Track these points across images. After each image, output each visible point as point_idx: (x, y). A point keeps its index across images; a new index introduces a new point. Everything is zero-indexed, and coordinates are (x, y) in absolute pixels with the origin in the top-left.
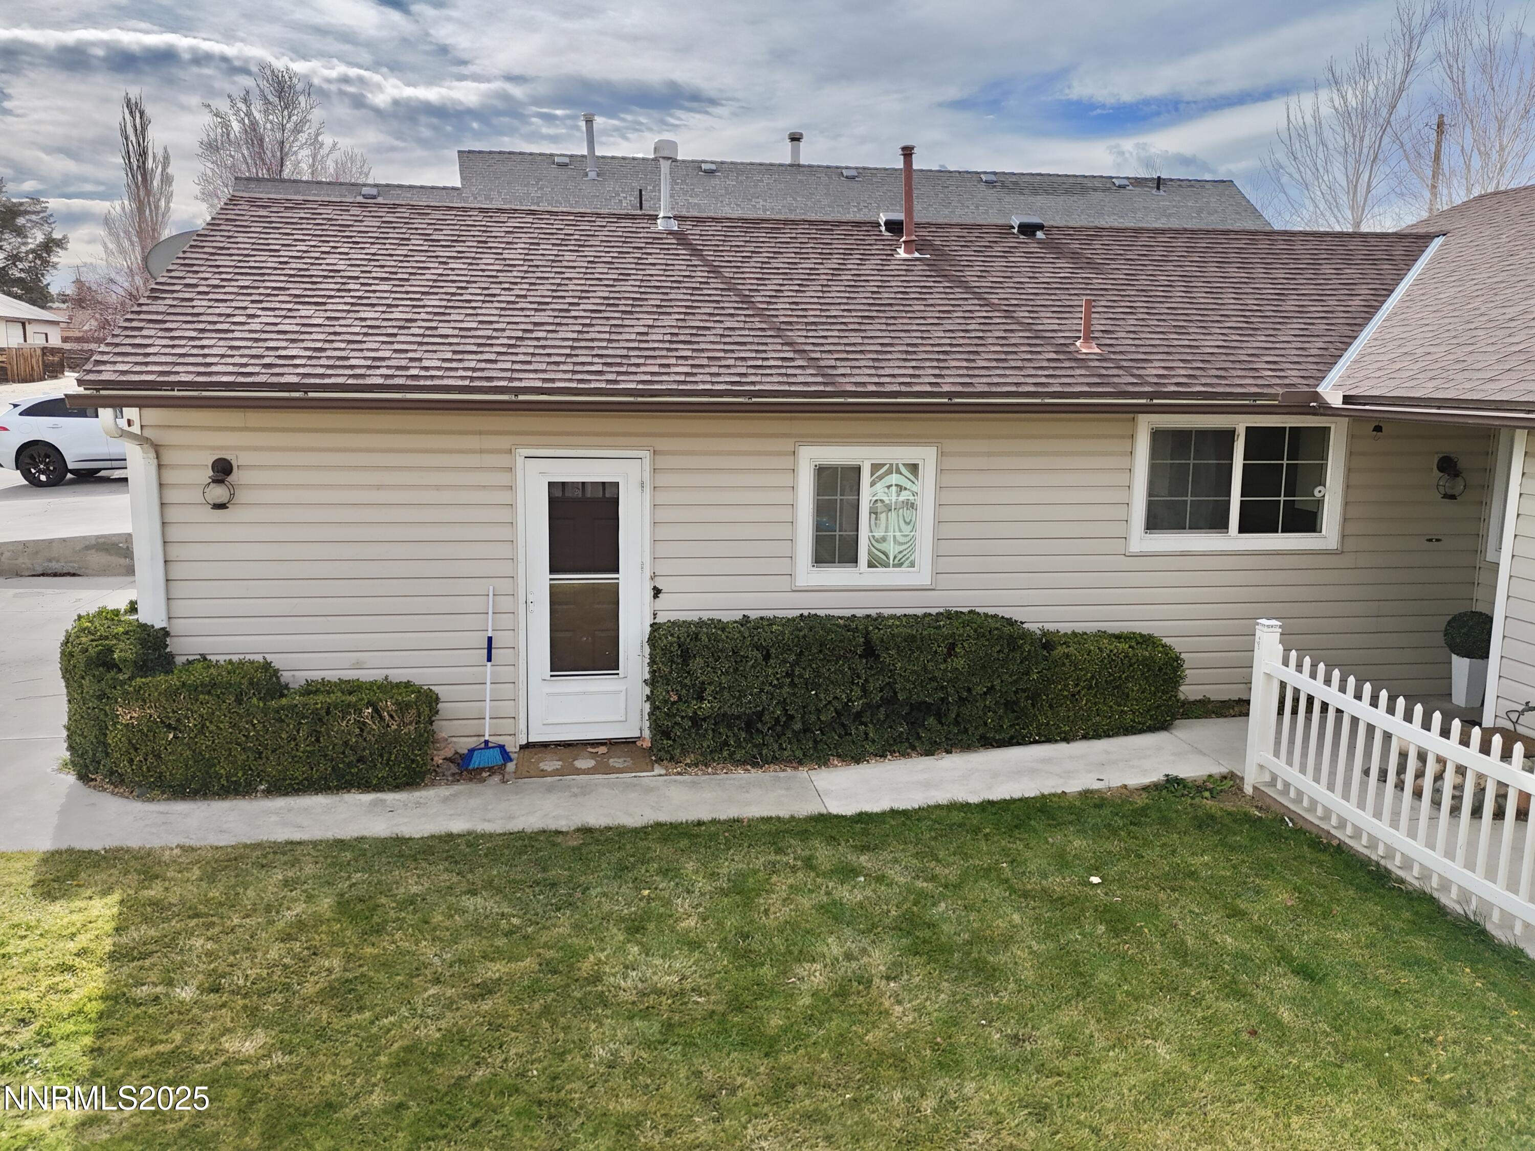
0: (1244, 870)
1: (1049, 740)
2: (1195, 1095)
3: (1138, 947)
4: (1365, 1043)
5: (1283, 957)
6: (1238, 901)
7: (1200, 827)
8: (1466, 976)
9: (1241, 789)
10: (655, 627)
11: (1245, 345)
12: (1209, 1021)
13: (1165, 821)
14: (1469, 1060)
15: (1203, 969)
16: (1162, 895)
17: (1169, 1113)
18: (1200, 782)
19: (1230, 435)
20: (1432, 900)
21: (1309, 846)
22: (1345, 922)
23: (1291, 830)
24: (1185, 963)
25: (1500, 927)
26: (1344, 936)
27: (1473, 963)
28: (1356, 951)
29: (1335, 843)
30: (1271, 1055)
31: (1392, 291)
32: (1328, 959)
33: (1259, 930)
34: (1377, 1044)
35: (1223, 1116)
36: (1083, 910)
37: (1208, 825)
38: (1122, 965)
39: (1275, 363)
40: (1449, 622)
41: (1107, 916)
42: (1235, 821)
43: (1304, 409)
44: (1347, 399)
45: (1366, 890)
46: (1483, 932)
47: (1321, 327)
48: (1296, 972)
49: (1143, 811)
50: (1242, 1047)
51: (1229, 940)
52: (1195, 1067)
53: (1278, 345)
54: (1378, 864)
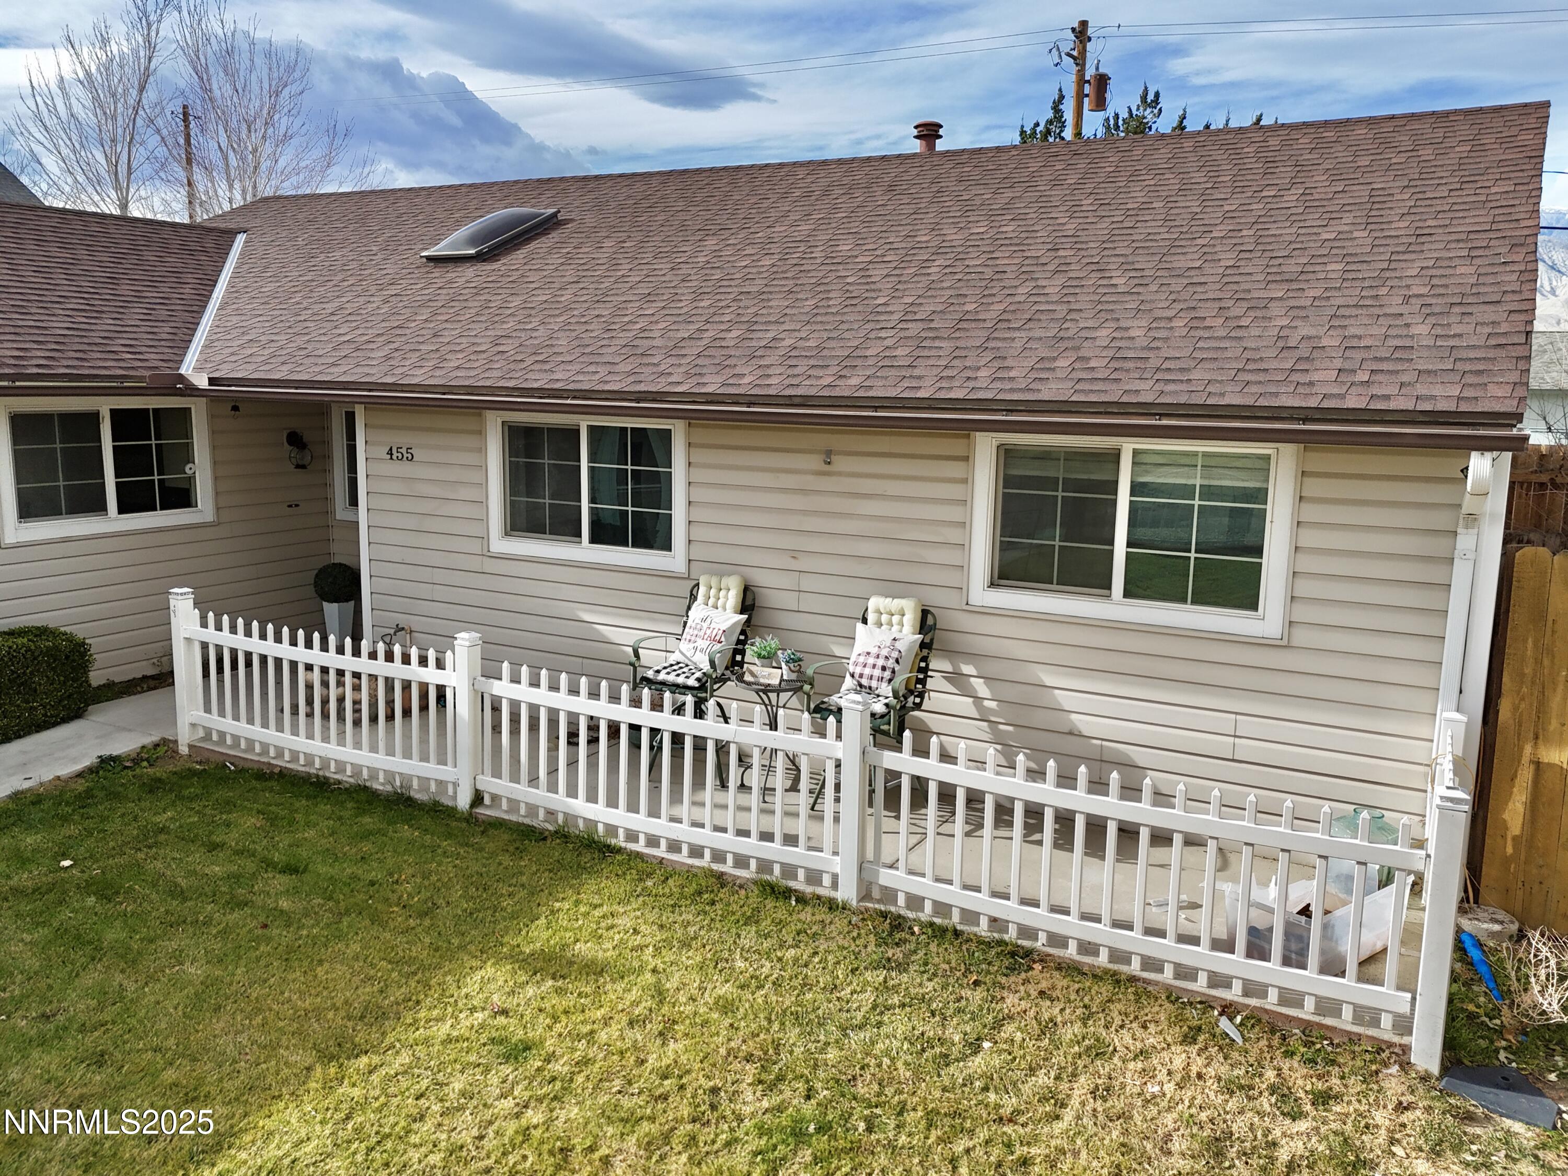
0: (208, 811)
2: (233, 988)
3: (135, 902)
4: (352, 900)
5: (268, 864)
6: (214, 837)
7: (150, 791)
8: (406, 831)
9: (176, 752)
11: (93, 327)
12: (224, 933)
13: (114, 796)
14: (426, 883)
15: (204, 898)
16: (141, 855)
17: (218, 1008)
18: (134, 755)
19: (94, 417)
20: (366, 788)
21: (256, 779)
22: (308, 824)
23: (235, 772)
24: (185, 899)
25: (419, 791)
26: (310, 834)
27: (406, 821)
28: (324, 841)
29: (277, 770)
30: (285, 936)
31: (216, 281)
32: (304, 854)
33: (239, 853)
34: (362, 896)
35: (263, 991)
36: (65, 892)
37: (158, 788)
38: (125, 922)
39: (131, 346)
40: (317, 575)
41: (94, 888)
42: (182, 778)
43: (172, 391)
44: (212, 381)
45: (315, 797)
46: (409, 799)
47: (163, 313)
48: (283, 872)
49: (89, 794)
50: (257, 940)
51: (217, 869)
52: (227, 968)
53: (127, 329)
54: (317, 776)
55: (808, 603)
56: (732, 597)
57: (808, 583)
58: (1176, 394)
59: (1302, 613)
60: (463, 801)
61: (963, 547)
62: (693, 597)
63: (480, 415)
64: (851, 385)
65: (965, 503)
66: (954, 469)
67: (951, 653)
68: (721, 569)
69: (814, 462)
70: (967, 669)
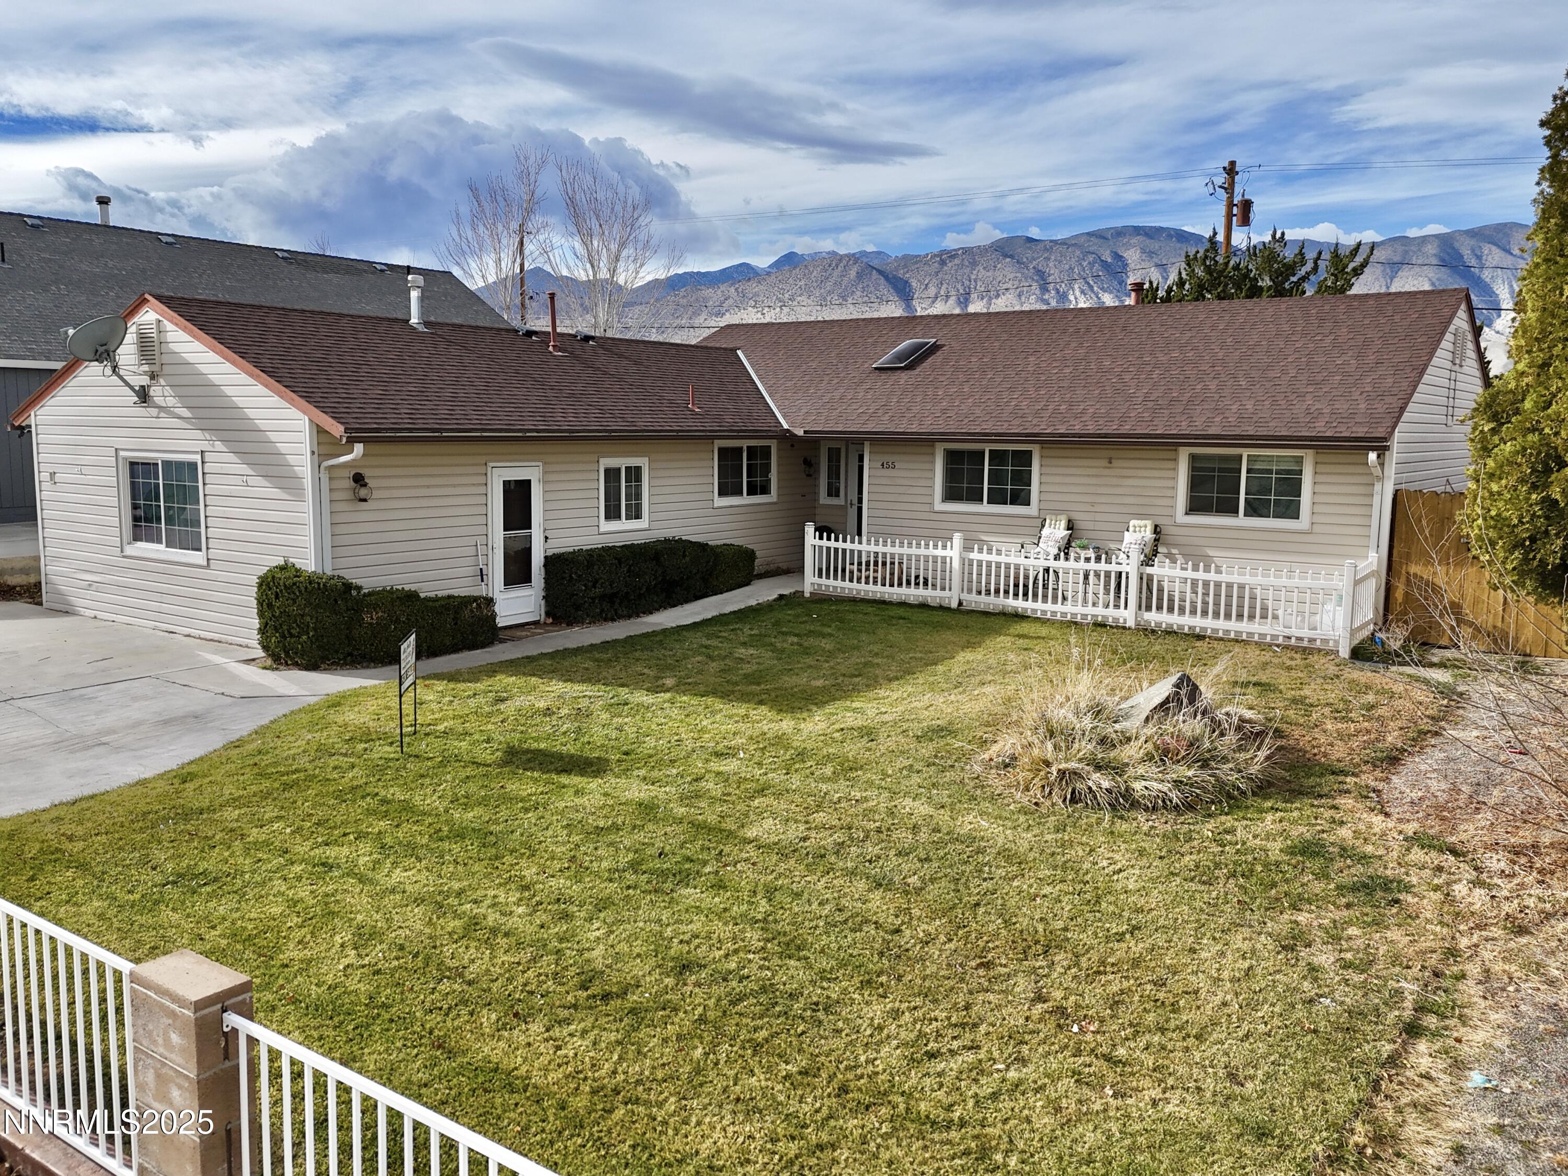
1: (716, 594)
9: (804, 596)
10: (546, 557)
18: (790, 595)
19: (740, 450)
44: (805, 432)
47: (753, 399)
55: (1099, 526)
56: (1063, 524)
57: (1099, 517)
58: (1262, 432)
59: (1317, 519)
60: (954, 605)
61: (1174, 497)
62: (1043, 526)
63: (933, 446)
64: (1126, 429)
65: (1175, 478)
66: (1170, 465)
67: (1166, 544)
68: (1057, 512)
69: (1104, 463)
70: (1174, 551)
